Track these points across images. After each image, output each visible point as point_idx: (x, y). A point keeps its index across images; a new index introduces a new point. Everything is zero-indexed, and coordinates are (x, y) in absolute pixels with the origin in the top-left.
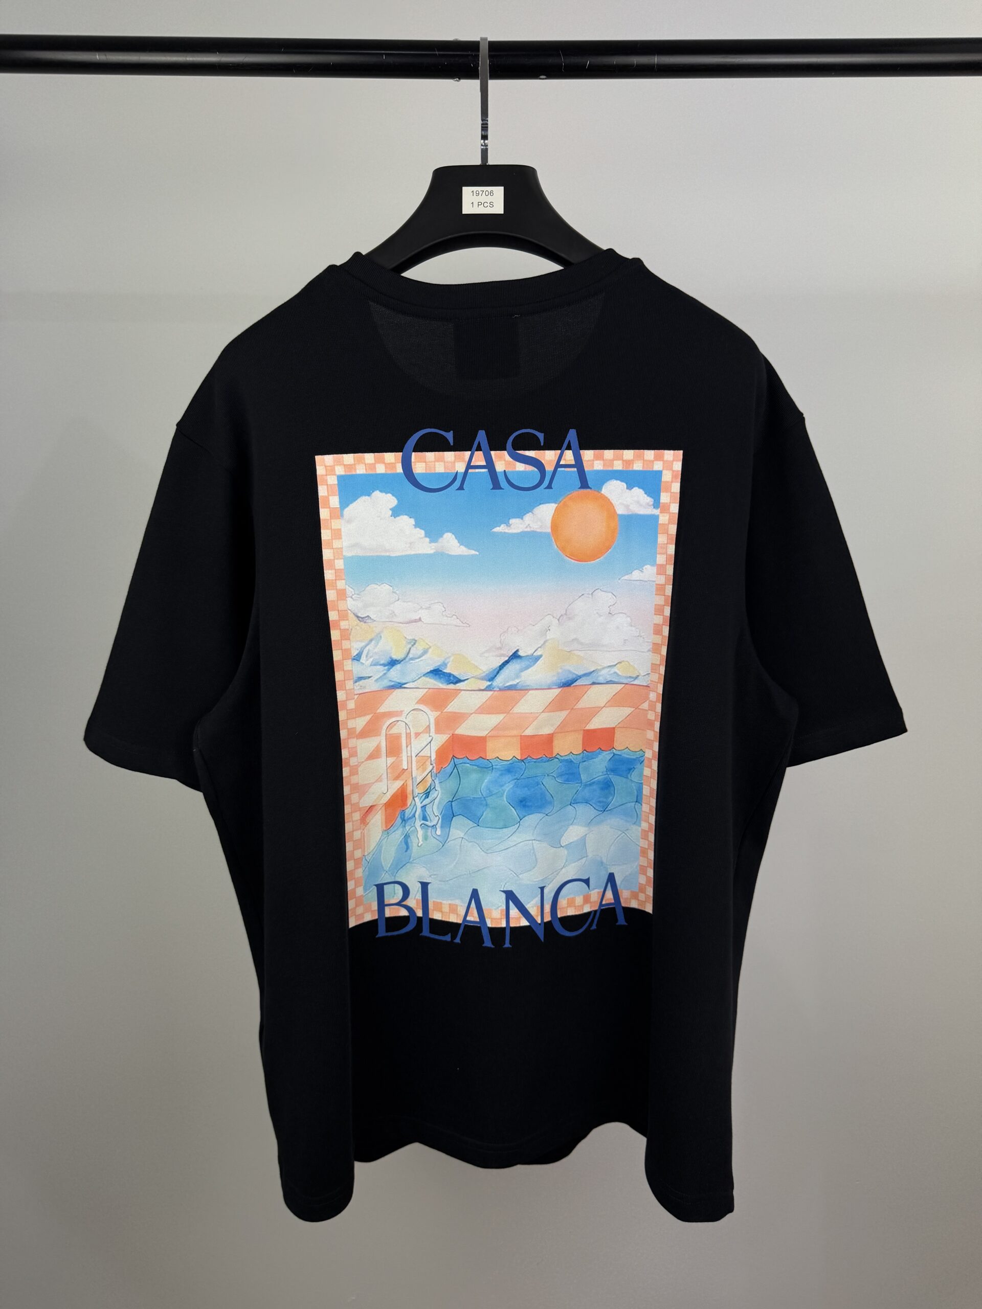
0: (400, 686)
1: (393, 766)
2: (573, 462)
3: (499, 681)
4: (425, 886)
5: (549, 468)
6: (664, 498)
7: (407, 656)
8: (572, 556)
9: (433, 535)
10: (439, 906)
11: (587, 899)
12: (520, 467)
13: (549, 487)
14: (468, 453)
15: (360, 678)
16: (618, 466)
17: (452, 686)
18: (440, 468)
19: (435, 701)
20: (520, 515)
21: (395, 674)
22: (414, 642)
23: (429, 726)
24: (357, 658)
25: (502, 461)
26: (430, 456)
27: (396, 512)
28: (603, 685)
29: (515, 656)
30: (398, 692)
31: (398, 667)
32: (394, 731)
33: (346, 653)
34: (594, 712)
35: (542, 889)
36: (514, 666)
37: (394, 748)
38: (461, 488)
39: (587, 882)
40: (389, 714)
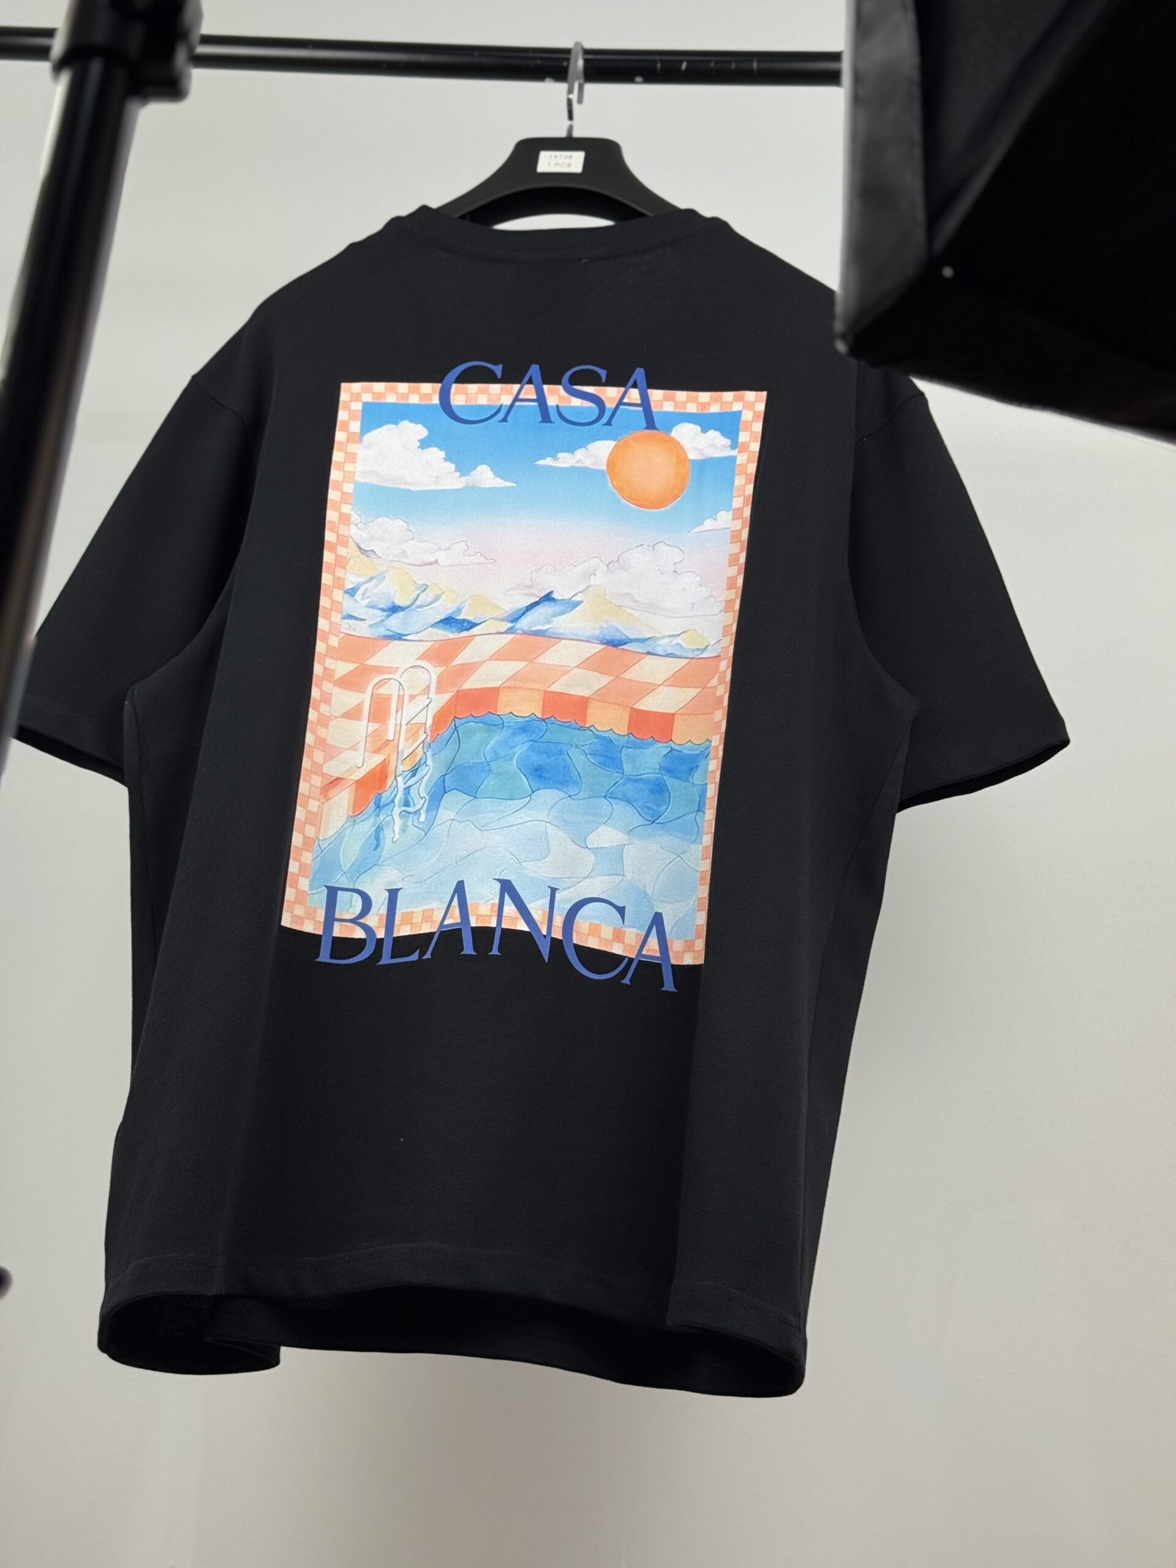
0: (399, 637)
1: (376, 735)
2: (639, 401)
3: (524, 623)
4: (393, 894)
5: (610, 405)
6: (743, 437)
7: (413, 603)
8: (630, 499)
9: (464, 468)
10: (408, 919)
11: (618, 936)
12: (576, 402)
13: (609, 423)
14: (517, 387)
15: (350, 617)
16: (692, 408)
17: (465, 634)
18: (482, 400)
19: (440, 654)
20: (571, 450)
21: (395, 623)
22: (425, 588)
23: (428, 687)
24: (352, 592)
25: (556, 395)
26: (473, 388)
27: (424, 444)
28: (661, 658)
29: (548, 598)
30: (396, 643)
31: (401, 614)
32: (383, 691)
33: (339, 582)
34: (647, 689)
35: (553, 891)
36: (544, 610)
37: (379, 711)
38: (505, 420)
39: (621, 911)
40: (380, 670)
